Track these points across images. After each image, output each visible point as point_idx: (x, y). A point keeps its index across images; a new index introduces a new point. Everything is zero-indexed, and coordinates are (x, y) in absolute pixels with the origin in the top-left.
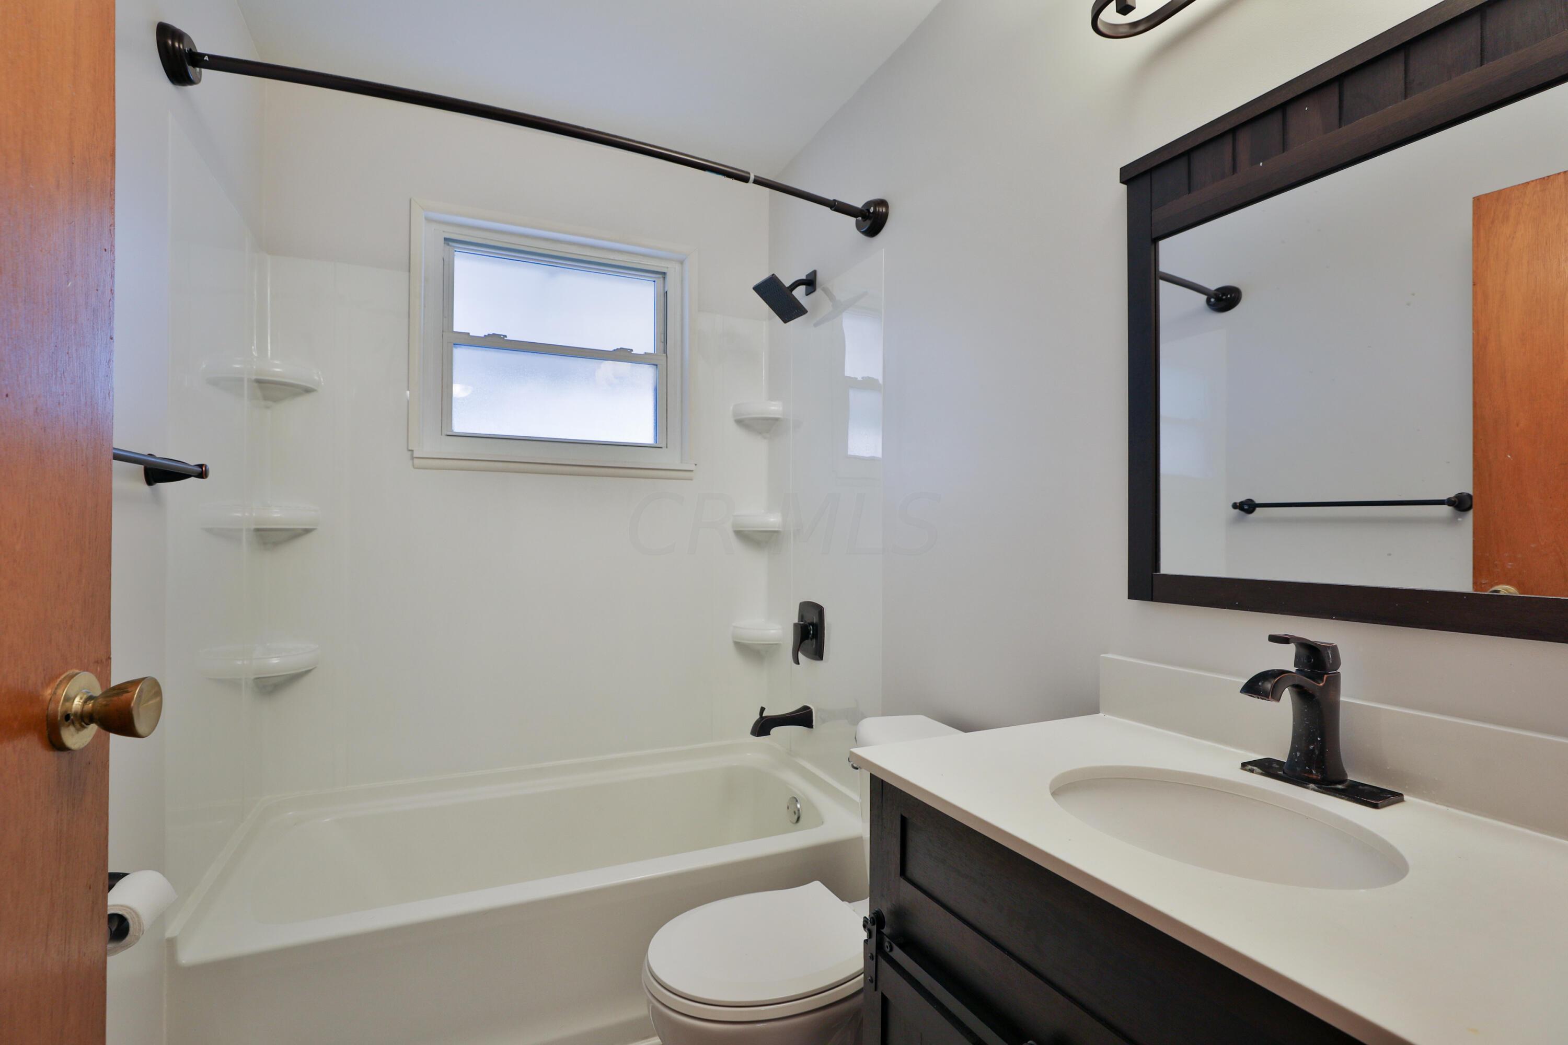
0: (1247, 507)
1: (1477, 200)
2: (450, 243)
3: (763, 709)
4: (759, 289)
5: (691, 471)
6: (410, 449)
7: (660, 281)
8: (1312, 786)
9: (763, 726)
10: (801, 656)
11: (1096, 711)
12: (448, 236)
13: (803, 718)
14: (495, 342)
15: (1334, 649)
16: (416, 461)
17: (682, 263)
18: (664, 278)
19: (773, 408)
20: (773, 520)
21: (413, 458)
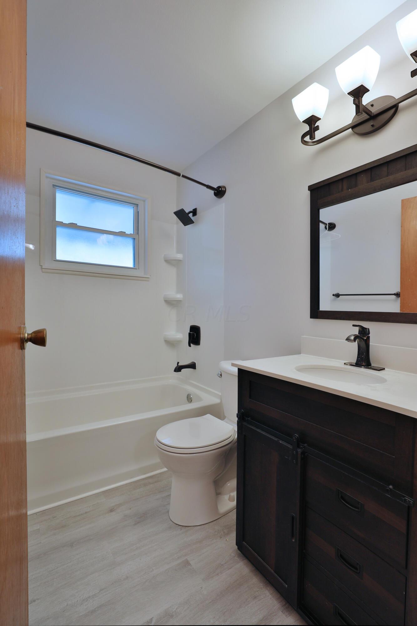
0: (337, 295)
1: (403, 201)
2: (55, 187)
3: (178, 363)
4: (176, 213)
5: (149, 278)
6: (41, 265)
7: (135, 207)
8: (363, 367)
9: (179, 369)
10: (192, 345)
11: (300, 353)
12: (54, 184)
13: (193, 366)
14: (73, 226)
15: (369, 329)
16: (43, 270)
17: (144, 201)
18: (137, 206)
19: (178, 256)
20: (179, 296)
21: (42, 268)
